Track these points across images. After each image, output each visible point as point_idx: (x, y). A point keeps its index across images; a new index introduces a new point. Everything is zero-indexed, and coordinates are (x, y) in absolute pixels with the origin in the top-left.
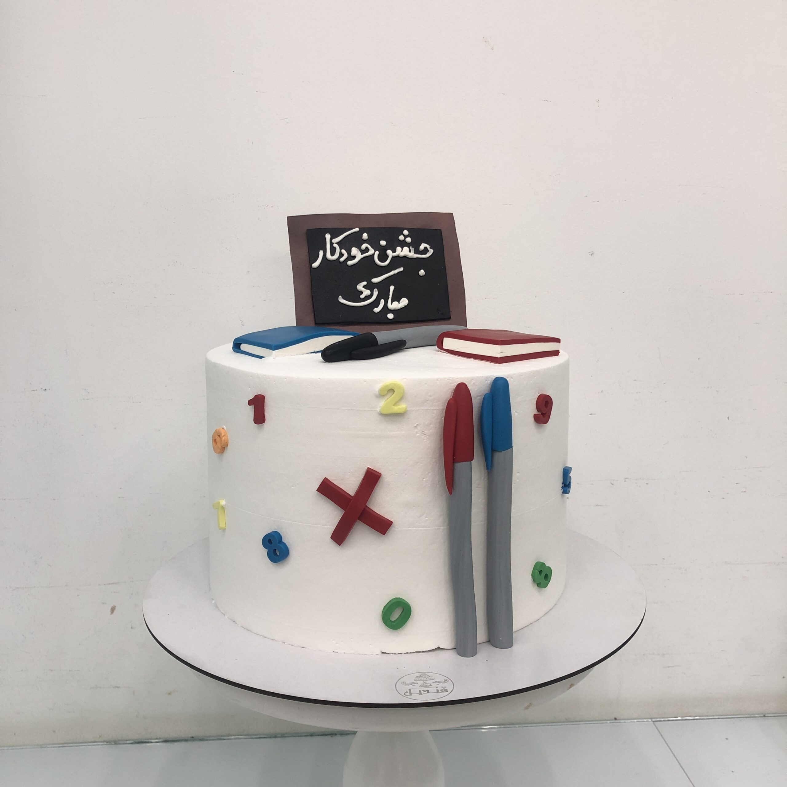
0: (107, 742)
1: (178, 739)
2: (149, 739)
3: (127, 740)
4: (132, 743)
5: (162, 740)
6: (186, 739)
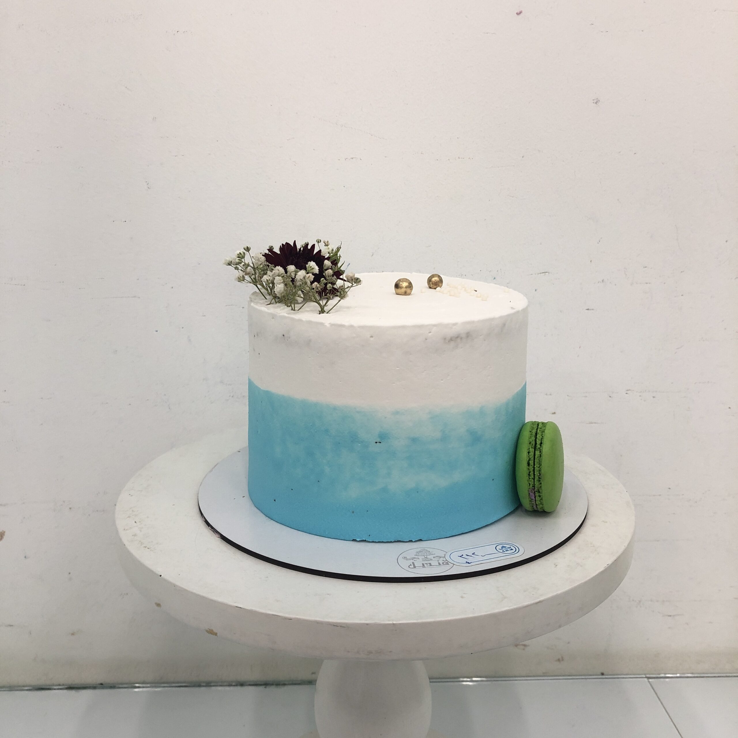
1: (84, 686)
2: (51, 686)
3: (24, 686)
4: (31, 690)
5: (66, 687)
6: (95, 686)
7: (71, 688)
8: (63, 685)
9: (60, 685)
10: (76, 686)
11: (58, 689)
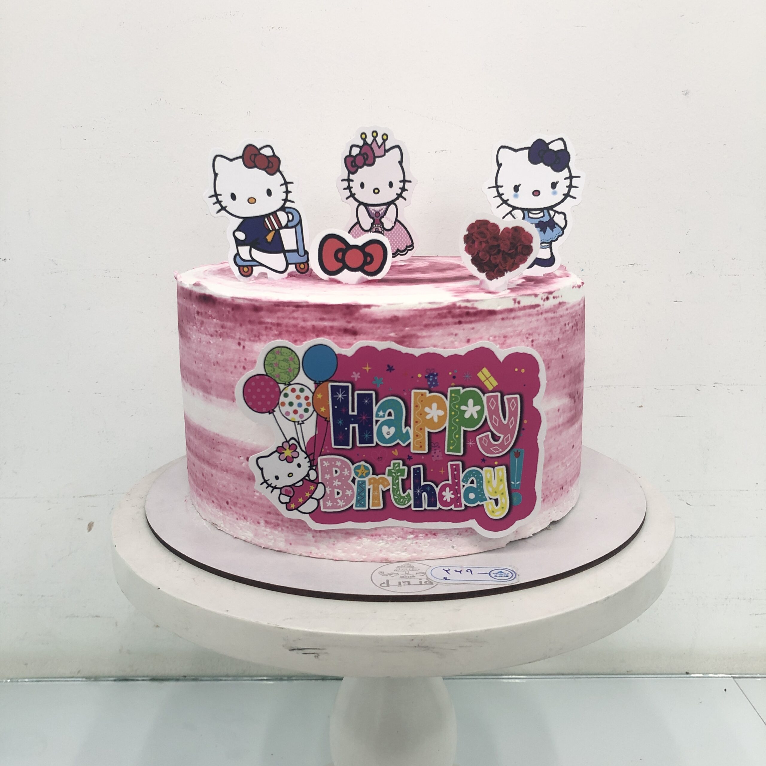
0: (86, 678)
3: (109, 677)
4: (115, 680)
5: (150, 678)
6: (178, 678)
7: (154, 679)
8: (147, 676)
9: (144, 677)
10: (160, 678)
11: (143, 680)
